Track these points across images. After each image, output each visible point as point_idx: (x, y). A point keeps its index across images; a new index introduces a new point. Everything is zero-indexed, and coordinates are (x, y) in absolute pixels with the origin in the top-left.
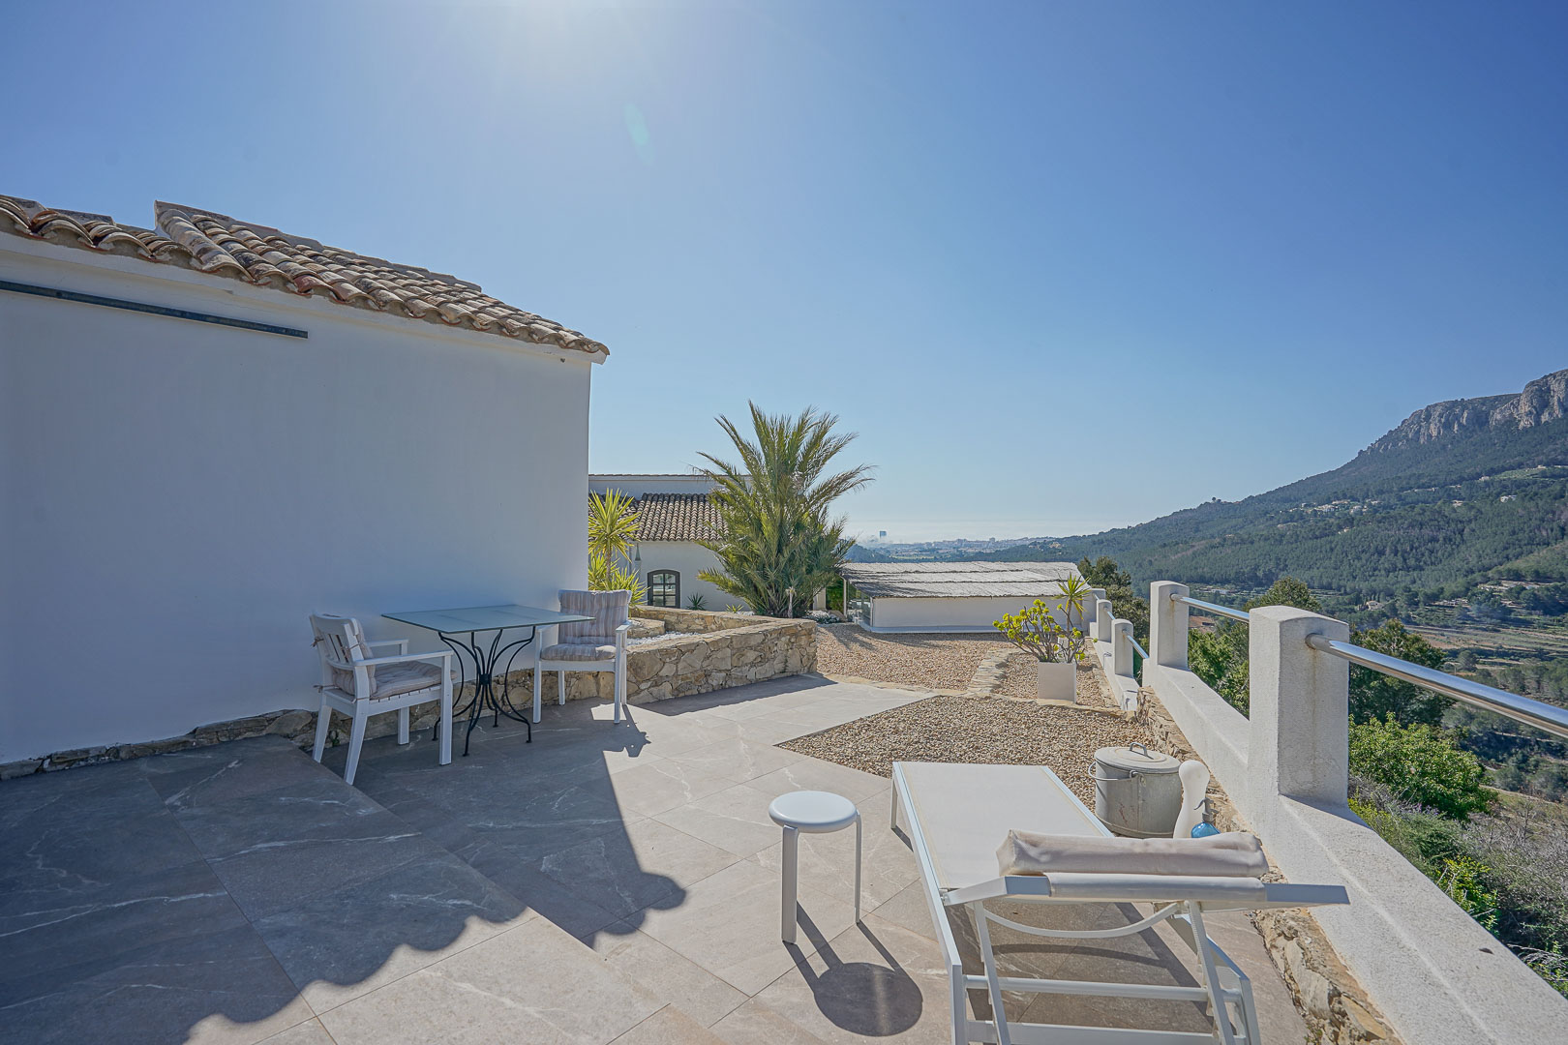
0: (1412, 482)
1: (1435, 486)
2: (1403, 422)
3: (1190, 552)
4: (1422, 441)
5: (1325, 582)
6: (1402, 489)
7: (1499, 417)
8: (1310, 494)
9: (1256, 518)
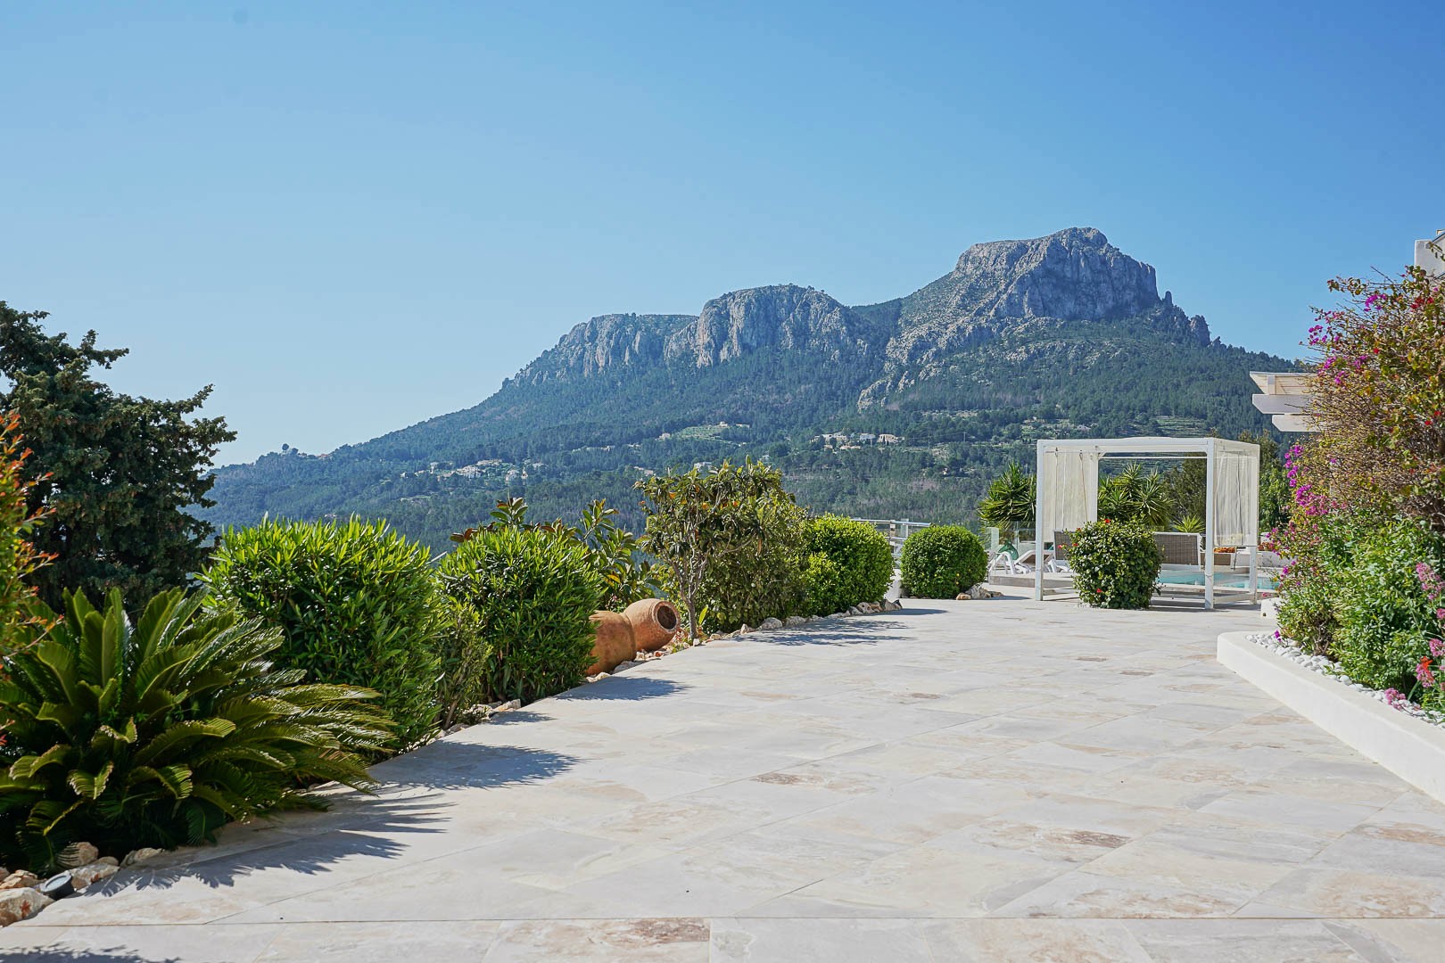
0: (583, 435)
1: (611, 443)
2: (562, 339)
4: (586, 373)
6: (570, 446)
7: (674, 347)
8: (439, 448)
9: (364, 486)
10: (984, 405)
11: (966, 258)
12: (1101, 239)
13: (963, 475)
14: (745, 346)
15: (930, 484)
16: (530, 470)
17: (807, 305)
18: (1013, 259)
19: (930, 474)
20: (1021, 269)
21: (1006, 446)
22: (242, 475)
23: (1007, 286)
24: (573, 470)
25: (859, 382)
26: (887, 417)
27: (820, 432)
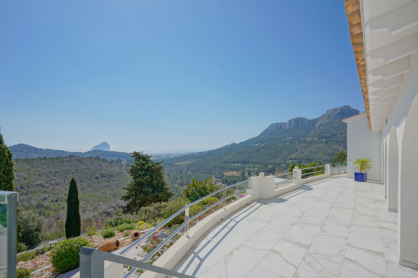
0: (271, 139)
1: (275, 141)
2: (269, 127)
3: (231, 156)
4: (272, 131)
5: (259, 162)
6: (270, 141)
7: (284, 127)
8: (252, 142)
9: (243, 147)
10: (331, 133)
11: (327, 111)
12: (350, 107)
13: (327, 143)
14: (294, 126)
15: (322, 145)
16: (264, 145)
17: (303, 120)
18: (335, 111)
19: (322, 143)
20: (336, 112)
21: (334, 139)
22: (228, 146)
23: (334, 115)
24: (270, 144)
25: (311, 130)
26: (315, 135)
27: (305, 138)
